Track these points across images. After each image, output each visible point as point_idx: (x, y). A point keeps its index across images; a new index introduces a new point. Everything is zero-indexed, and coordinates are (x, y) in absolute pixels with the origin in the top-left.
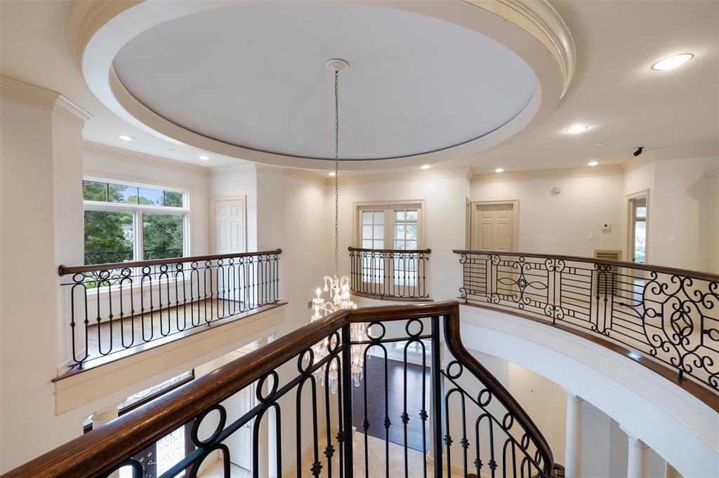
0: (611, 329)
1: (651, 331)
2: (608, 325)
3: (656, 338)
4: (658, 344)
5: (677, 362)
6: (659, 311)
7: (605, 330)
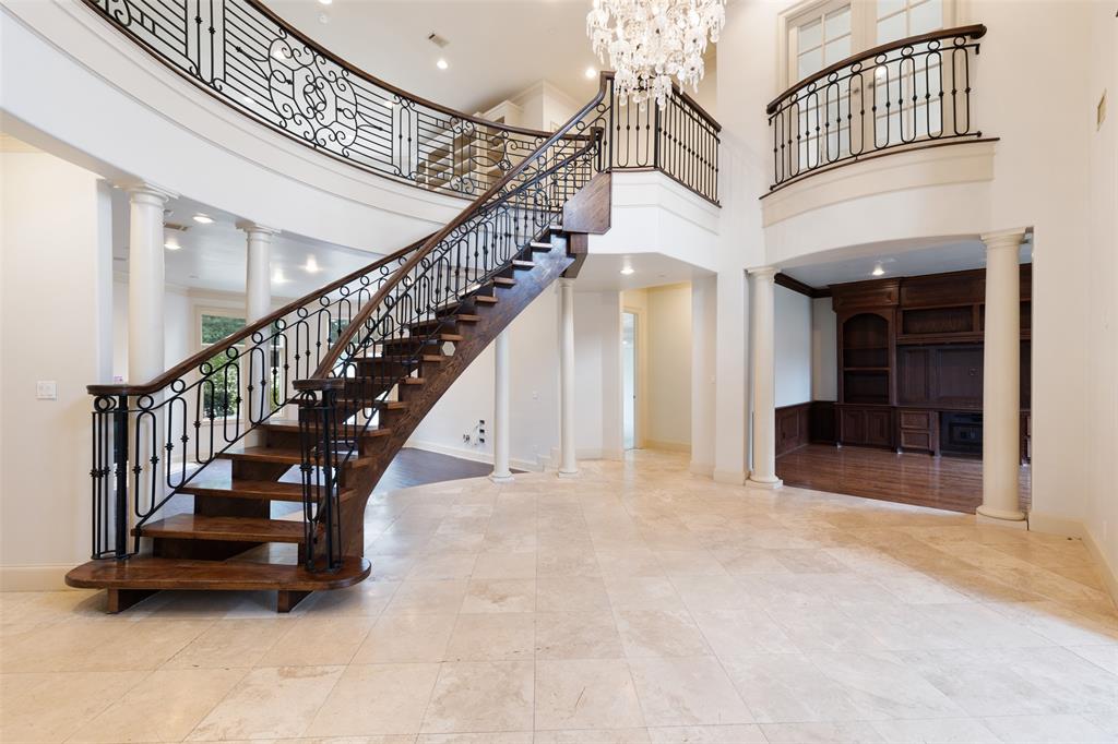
0: (224, 82)
1: (279, 100)
2: (219, 74)
3: (286, 107)
4: (289, 115)
5: (310, 136)
6: (289, 78)
7: (213, 80)
